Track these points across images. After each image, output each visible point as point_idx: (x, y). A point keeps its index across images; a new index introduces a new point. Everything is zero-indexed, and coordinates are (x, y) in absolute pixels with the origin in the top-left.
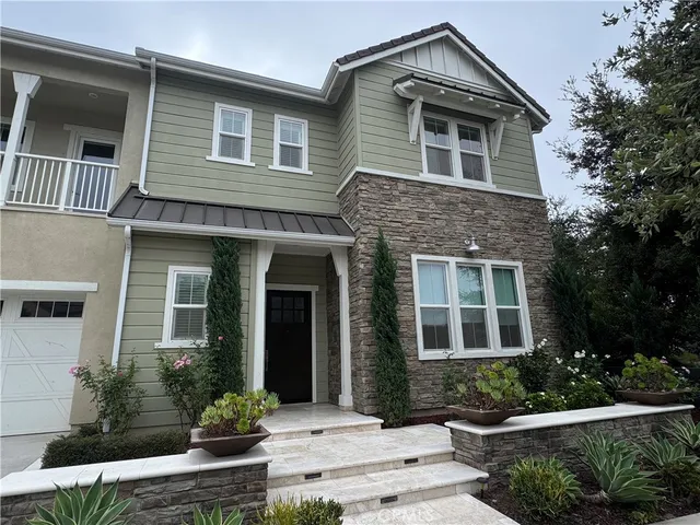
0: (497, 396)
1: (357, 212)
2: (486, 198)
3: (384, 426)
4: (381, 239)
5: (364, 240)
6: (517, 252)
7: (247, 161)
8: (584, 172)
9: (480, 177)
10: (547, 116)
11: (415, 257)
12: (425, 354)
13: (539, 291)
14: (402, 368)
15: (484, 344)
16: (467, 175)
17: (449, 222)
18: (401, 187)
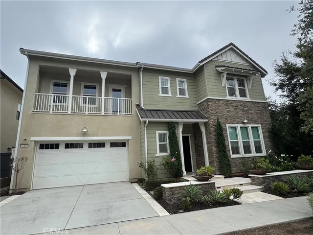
0: (265, 167)
1: (209, 111)
2: (248, 103)
3: (224, 178)
4: (218, 120)
5: (212, 120)
6: (259, 121)
7: (170, 95)
8: (280, 90)
9: (245, 96)
10: (267, 72)
11: (227, 125)
12: (233, 156)
13: (267, 134)
14: (229, 161)
15: (250, 152)
16: (241, 96)
17: (237, 113)
18: (221, 102)
